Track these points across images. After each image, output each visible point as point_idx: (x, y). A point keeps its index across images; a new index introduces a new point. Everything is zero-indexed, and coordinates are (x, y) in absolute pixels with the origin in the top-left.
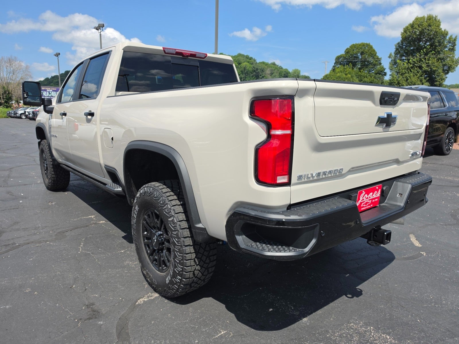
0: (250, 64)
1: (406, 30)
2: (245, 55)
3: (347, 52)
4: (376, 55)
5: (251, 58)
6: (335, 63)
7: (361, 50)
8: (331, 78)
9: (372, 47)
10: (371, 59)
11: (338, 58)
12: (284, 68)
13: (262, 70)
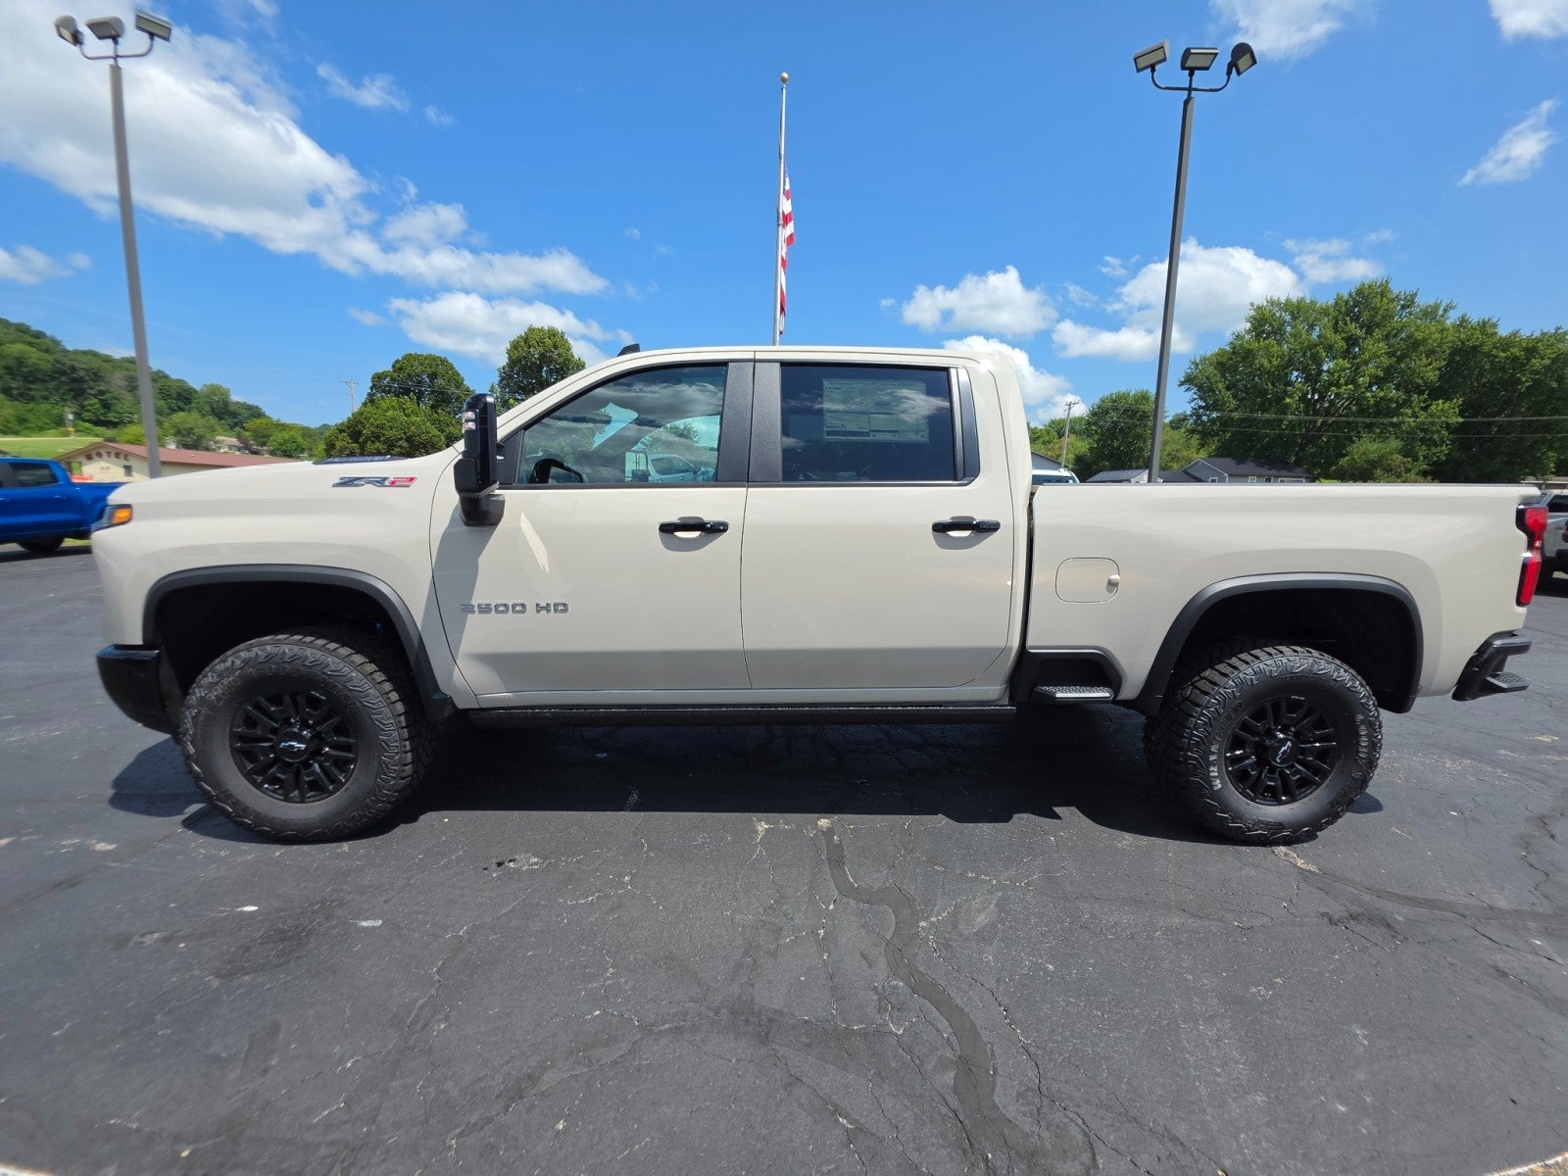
0: (40, 350)
1: (515, 346)
2: (14, 320)
3: (398, 367)
4: (462, 383)
5: (39, 335)
6: (371, 388)
7: (429, 371)
8: (376, 420)
9: (452, 367)
10: (452, 390)
11: (378, 378)
12: (174, 376)
13: (95, 374)
